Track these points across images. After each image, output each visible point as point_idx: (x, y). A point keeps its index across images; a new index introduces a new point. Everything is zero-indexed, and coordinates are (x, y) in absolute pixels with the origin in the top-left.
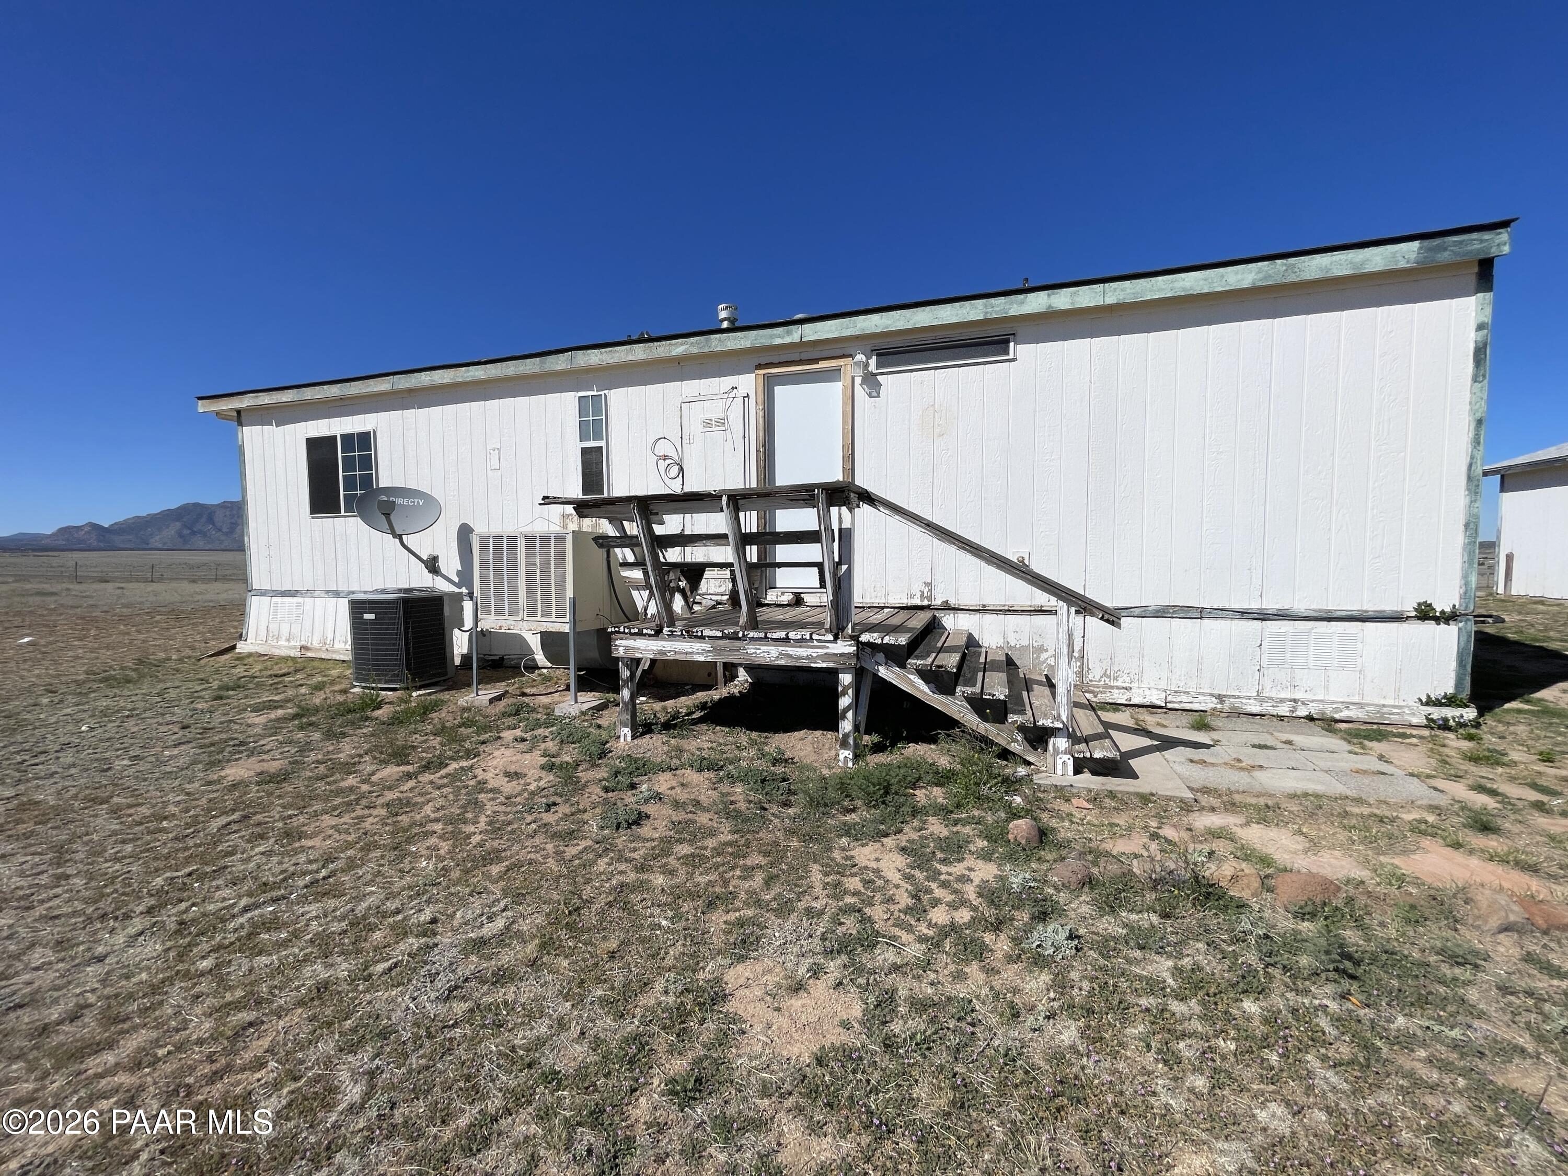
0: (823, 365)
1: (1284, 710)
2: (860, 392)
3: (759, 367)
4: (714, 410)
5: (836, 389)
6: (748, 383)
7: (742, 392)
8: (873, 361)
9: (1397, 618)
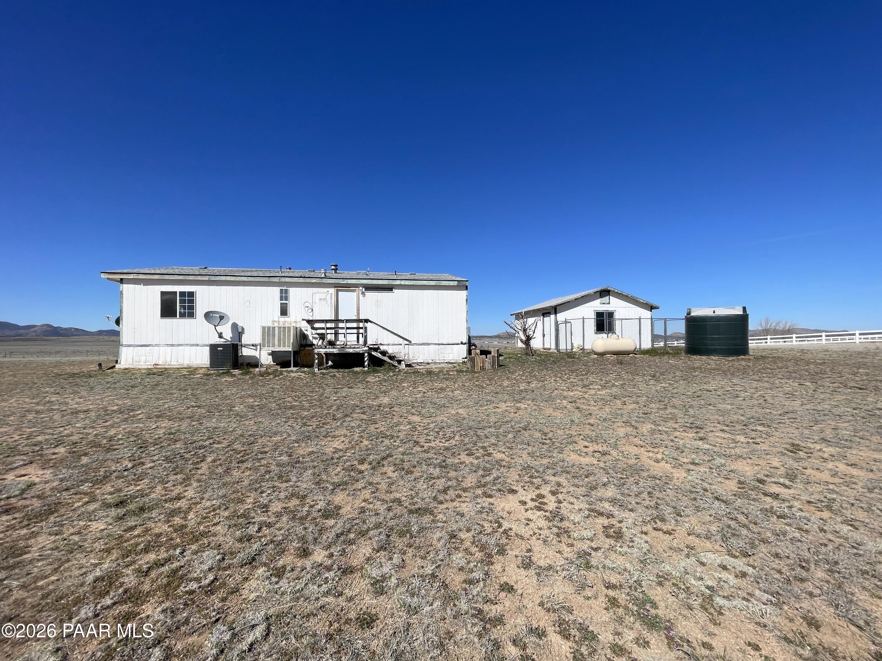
0: (351, 288)
1: (442, 361)
2: (361, 296)
3: (335, 287)
4: (323, 296)
5: (355, 294)
6: (332, 291)
7: (330, 292)
8: (364, 289)
9: (458, 344)
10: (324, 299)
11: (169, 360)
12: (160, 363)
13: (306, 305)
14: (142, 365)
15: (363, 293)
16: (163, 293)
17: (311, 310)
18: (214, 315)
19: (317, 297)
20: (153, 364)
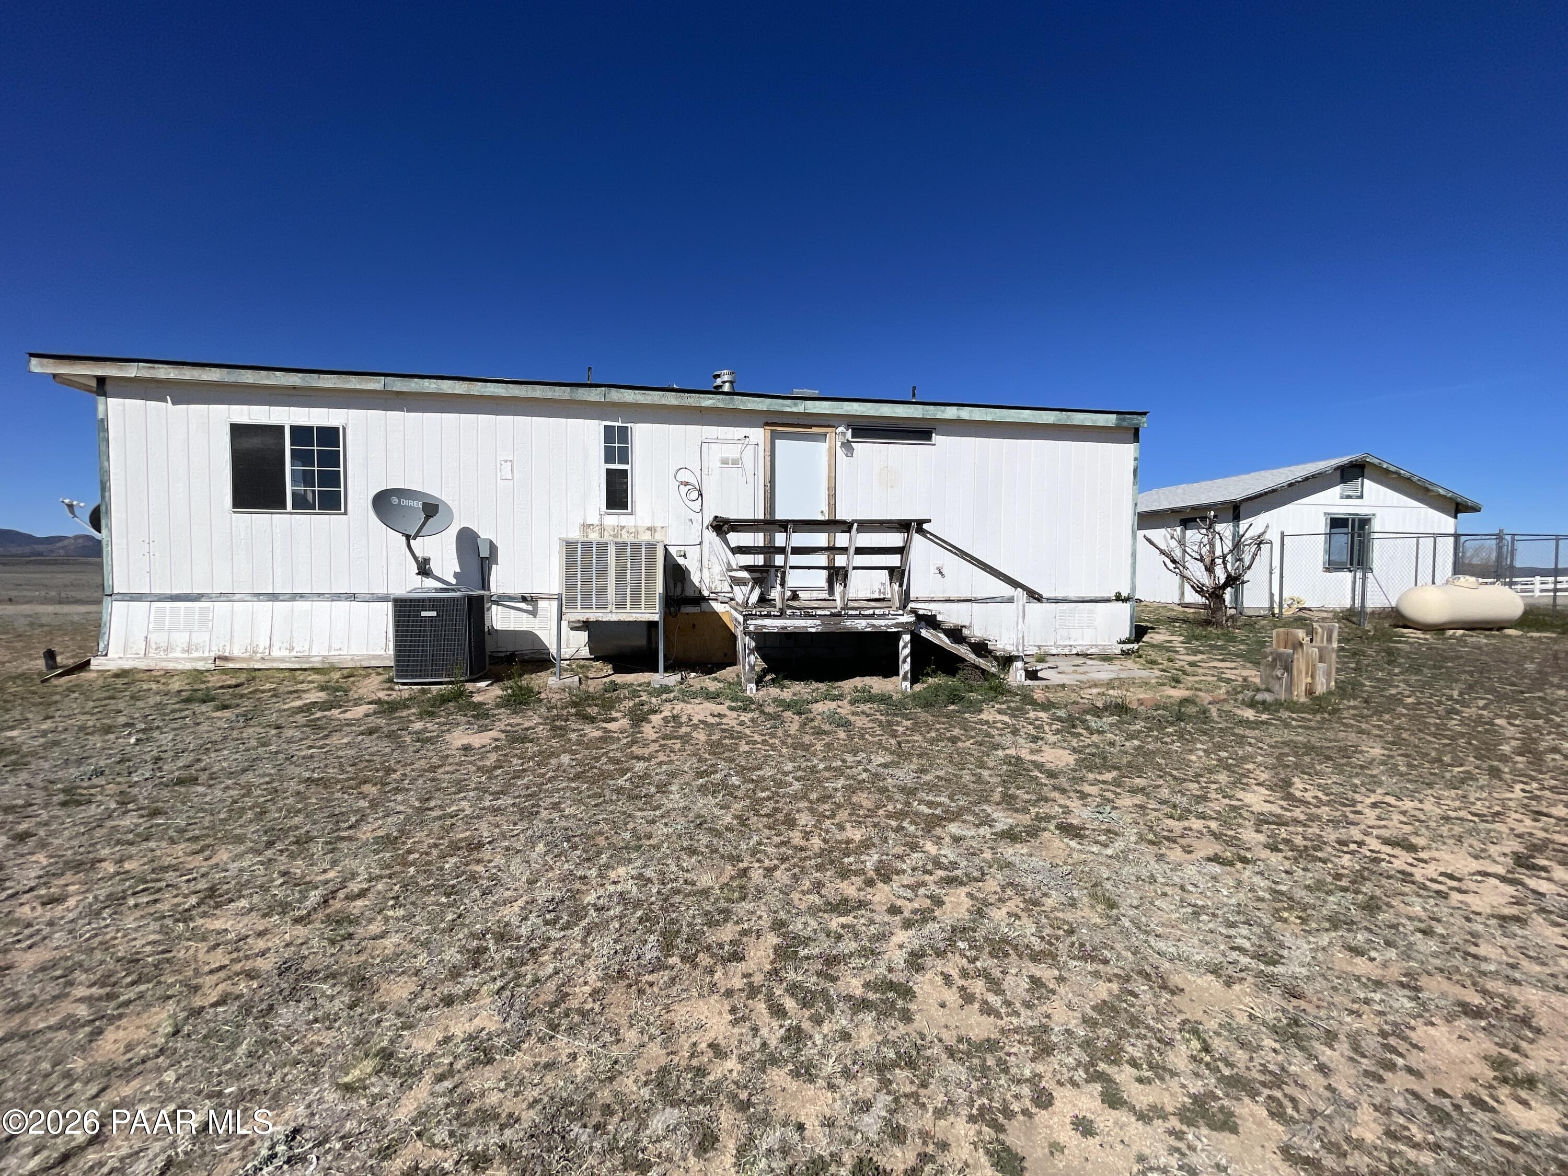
0: (815, 430)
2: (840, 452)
3: (767, 424)
4: (732, 451)
5: (822, 448)
6: (758, 435)
7: (753, 440)
8: (849, 433)
9: (1108, 600)
10: (735, 462)
11: (263, 643)
12: (236, 653)
13: (684, 476)
14: (176, 660)
15: (847, 445)
16: (237, 431)
17: (695, 494)
18: (404, 502)
19: (715, 453)
20: (213, 655)
